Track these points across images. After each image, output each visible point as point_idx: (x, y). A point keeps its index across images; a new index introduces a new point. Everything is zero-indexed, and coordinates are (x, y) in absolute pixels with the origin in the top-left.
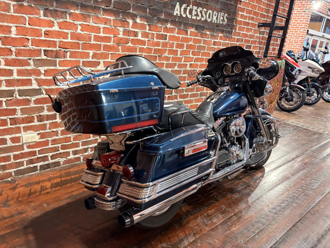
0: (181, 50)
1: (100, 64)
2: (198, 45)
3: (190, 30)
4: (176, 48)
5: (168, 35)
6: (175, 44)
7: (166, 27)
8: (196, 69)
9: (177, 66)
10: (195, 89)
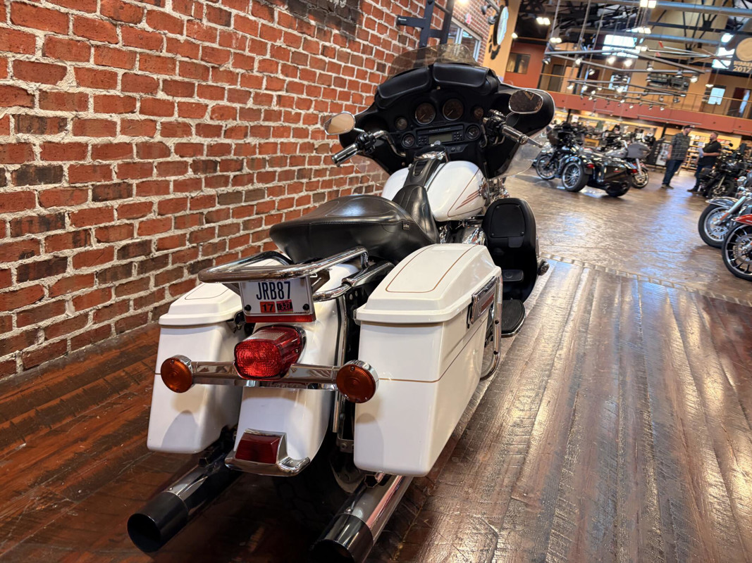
0: (260, 57)
1: (66, 74)
2: (293, 49)
3: (278, 10)
4: (250, 51)
5: (233, 15)
6: (248, 40)
8: (290, 110)
9: (251, 99)
10: (288, 161)
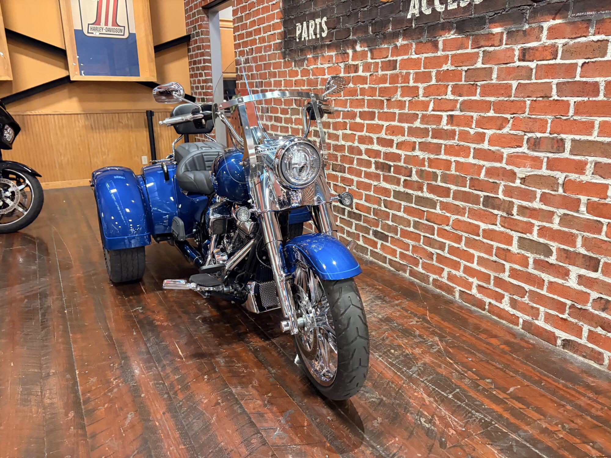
0: (425, 85)
3: (443, 38)
4: (414, 82)
6: (412, 74)
7: (396, 46)
9: (419, 120)
10: (468, 182)
